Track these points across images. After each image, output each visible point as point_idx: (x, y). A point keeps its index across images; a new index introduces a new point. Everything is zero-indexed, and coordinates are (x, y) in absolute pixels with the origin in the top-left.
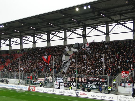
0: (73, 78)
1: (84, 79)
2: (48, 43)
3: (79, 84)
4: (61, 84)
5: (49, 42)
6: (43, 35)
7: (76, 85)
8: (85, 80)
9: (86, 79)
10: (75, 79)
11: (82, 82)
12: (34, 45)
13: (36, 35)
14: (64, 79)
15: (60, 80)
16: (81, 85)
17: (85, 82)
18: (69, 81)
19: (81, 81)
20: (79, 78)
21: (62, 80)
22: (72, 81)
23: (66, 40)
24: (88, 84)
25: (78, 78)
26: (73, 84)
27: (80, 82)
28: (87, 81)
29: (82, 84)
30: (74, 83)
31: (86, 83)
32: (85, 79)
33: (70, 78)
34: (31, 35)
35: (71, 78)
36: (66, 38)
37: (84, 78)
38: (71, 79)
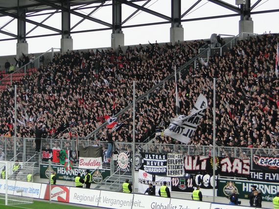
0: (203, 161)
1: (240, 164)
2: (117, 35)
3: (223, 180)
4: (158, 178)
5: (119, 32)
6: (98, 7)
7: (212, 185)
8: (245, 166)
9: (247, 164)
10: (208, 161)
11: (235, 174)
12: (66, 40)
13: (72, 8)
14: (172, 162)
15: (155, 164)
16: (231, 184)
17: (244, 172)
18: (189, 168)
19: (230, 170)
20: (224, 158)
21: (165, 164)
22: (198, 168)
23: (178, 26)
24: (256, 179)
25: (221, 158)
27: (226, 174)
28: (251, 171)
29: (232, 182)
30: (207, 177)
31: (249, 177)
32: (245, 161)
33: (190, 158)
34: (57, 8)
35: (196, 158)
36: (180, 16)
37: (241, 161)
38: (195, 162)
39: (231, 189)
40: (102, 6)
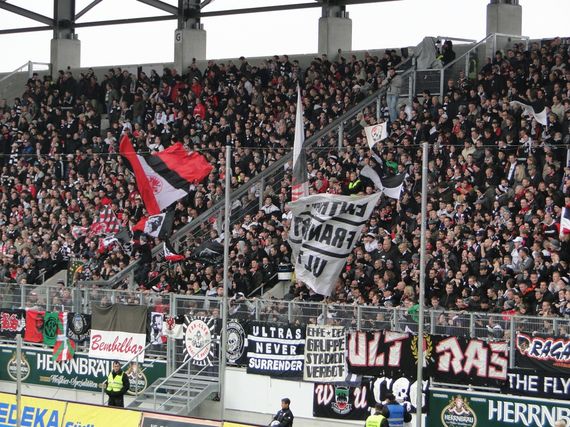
0: (392, 343)
1: (483, 354)
2: (188, 33)
3: (441, 390)
5: (193, 27)
7: (414, 404)
8: (495, 359)
9: (501, 354)
10: (406, 344)
11: (471, 377)
12: (64, 43)
14: (317, 345)
15: (276, 351)
16: (459, 402)
17: (493, 373)
18: (359, 360)
19: (457, 368)
20: (445, 338)
21: (300, 350)
22: (380, 361)
23: (338, 15)
24: (521, 392)
25: (436, 340)
26: (386, 393)
27: (450, 377)
28: (509, 371)
29: (464, 396)
30: (402, 383)
31: (503, 385)
32: (496, 347)
33: (362, 338)
35: (377, 336)
37: (486, 345)
38: (374, 346)
39: (459, 414)
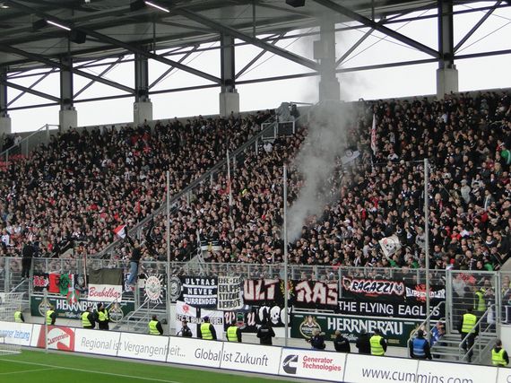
0: (269, 286)
1: (323, 290)
2: (142, 104)
3: (299, 313)
4: (204, 313)
5: (144, 101)
6: (113, 64)
7: (283, 321)
8: (331, 293)
9: (334, 290)
10: (278, 286)
11: (317, 304)
12: (67, 113)
13: (75, 65)
14: (224, 288)
15: (200, 293)
16: (310, 319)
17: (330, 302)
18: (250, 297)
19: (309, 300)
20: (301, 281)
21: (214, 292)
22: (262, 297)
23: (231, 91)
24: (347, 312)
25: (295, 283)
26: (266, 315)
27: (304, 304)
28: (339, 300)
29: (312, 316)
30: (276, 309)
31: (336, 309)
32: (330, 286)
33: (251, 283)
34: (53, 65)
35: (260, 282)
36: (234, 77)
37: (325, 285)
38: (258, 288)
39: (310, 326)
40: (119, 62)
